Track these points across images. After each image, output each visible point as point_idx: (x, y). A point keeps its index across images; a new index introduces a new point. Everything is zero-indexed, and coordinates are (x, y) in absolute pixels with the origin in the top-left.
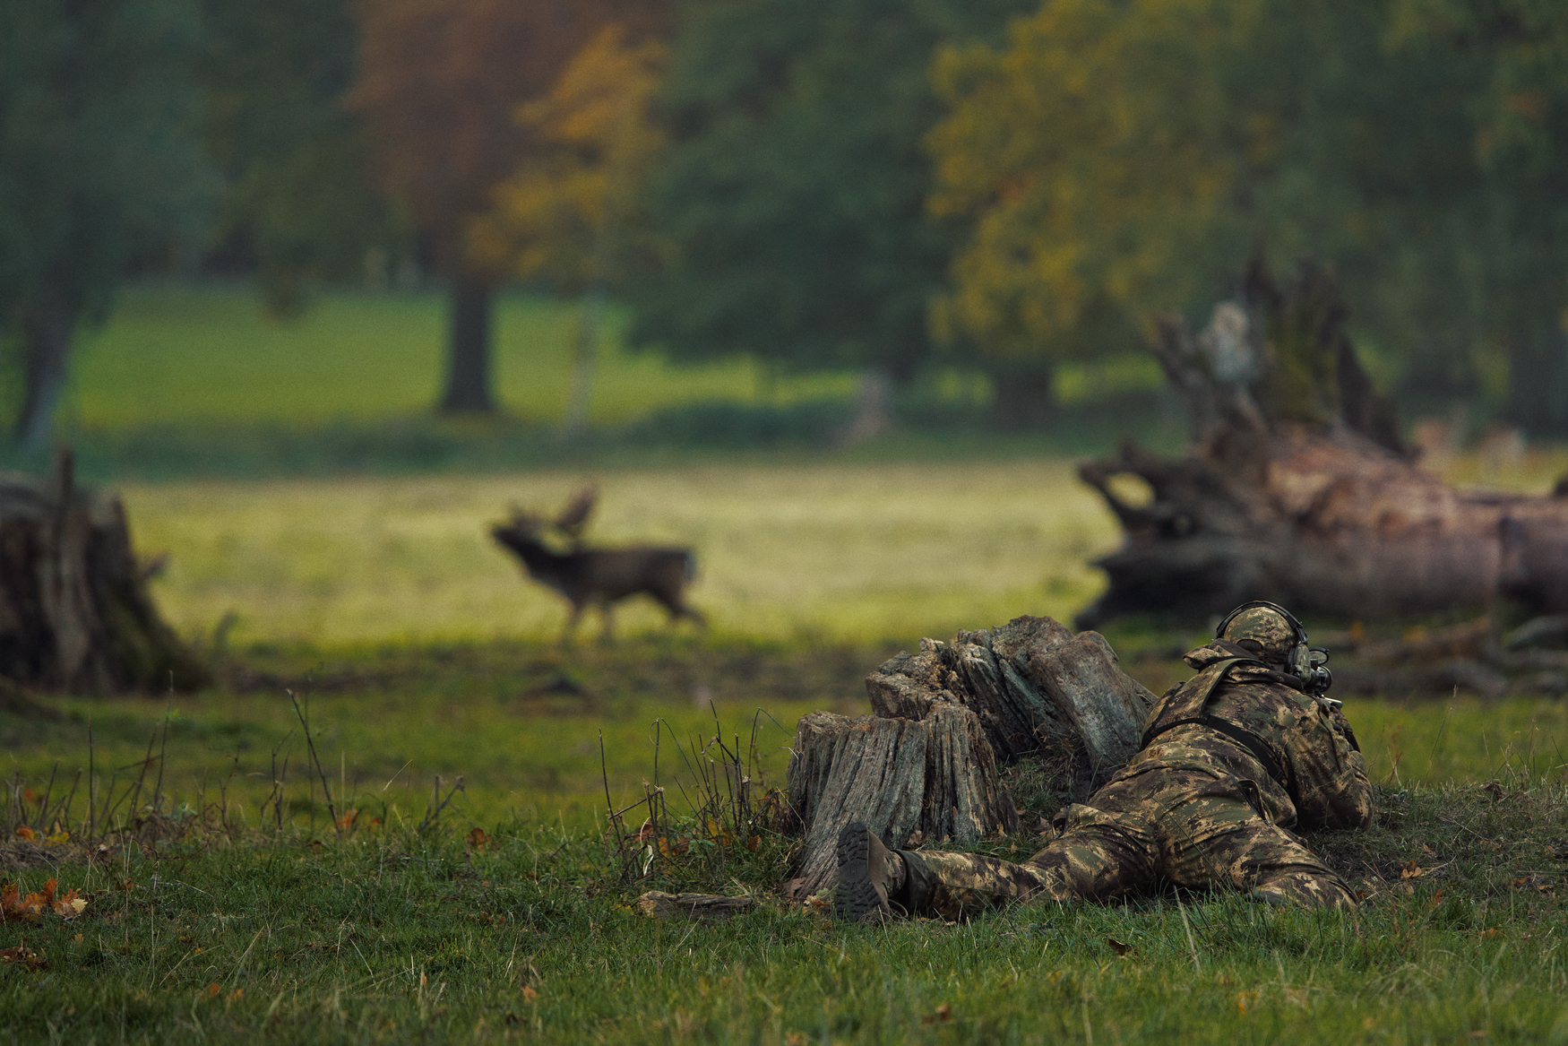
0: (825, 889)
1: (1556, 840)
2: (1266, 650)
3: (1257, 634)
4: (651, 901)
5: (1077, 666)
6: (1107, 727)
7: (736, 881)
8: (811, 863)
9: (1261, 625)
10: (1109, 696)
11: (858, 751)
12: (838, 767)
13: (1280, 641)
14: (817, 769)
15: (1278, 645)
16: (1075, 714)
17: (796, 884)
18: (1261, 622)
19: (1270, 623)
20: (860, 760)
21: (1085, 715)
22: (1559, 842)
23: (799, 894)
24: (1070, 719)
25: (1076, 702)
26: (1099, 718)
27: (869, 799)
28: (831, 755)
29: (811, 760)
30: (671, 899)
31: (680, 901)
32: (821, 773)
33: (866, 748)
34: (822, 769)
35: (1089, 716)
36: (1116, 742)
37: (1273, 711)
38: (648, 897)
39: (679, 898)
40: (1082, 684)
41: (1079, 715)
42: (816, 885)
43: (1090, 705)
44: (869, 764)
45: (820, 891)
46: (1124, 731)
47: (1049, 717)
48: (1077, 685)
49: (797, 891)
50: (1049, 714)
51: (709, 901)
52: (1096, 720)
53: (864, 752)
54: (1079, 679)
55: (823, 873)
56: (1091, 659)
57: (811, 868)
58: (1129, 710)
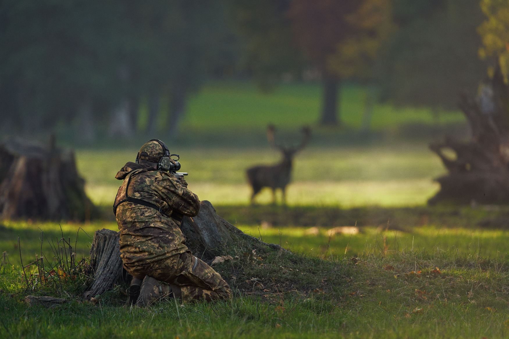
0: (99, 295)
1: (371, 278)
2: (149, 157)
3: (148, 150)
4: (29, 299)
5: (200, 213)
6: (211, 236)
7: (65, 292)
8: (94, 285)
9: (150, 147)
10: (211, 224)
11: (114, 244)
12: (106, 249)
13: (156, 154)
14: (100, 250)
15: (155, 156)
16: (199, 230)
17: (88, 293)
18: (151, 146)
19: (154, 147)
20: (115, 247)
21: (202, 231)
22: (372, 279)
23: (89, 297)
24: (198, 233)
25: (199, 227)
26: (208, 232)
27: (117, 261)
28: (104, 245)
29: (98, 247)
30: (36, 299)
31: (40, 299)
32: (101, 252)
33: (117, 243)
34: (101, 250)
35: (204, 232)
36: (214, 241)
37: (144, 182)
38: (28, 297)
39: (39, 298)
40: (202, 220)
41: (200, 231)
42: (95, 293)
43: (204, 227)
44: (118, 248)
45: (96, 296)
46: (217, 237)
47: (191, 232)
48: (200, 220)
49: (88, 296)
50: (191, 230)
51: (50, 300)
52: (207, 233)
53: (116, 244)
54: (201, 218)
55: (98, 289)
56: (205, 211)
57: (94, 287)
58: (219, 229)
